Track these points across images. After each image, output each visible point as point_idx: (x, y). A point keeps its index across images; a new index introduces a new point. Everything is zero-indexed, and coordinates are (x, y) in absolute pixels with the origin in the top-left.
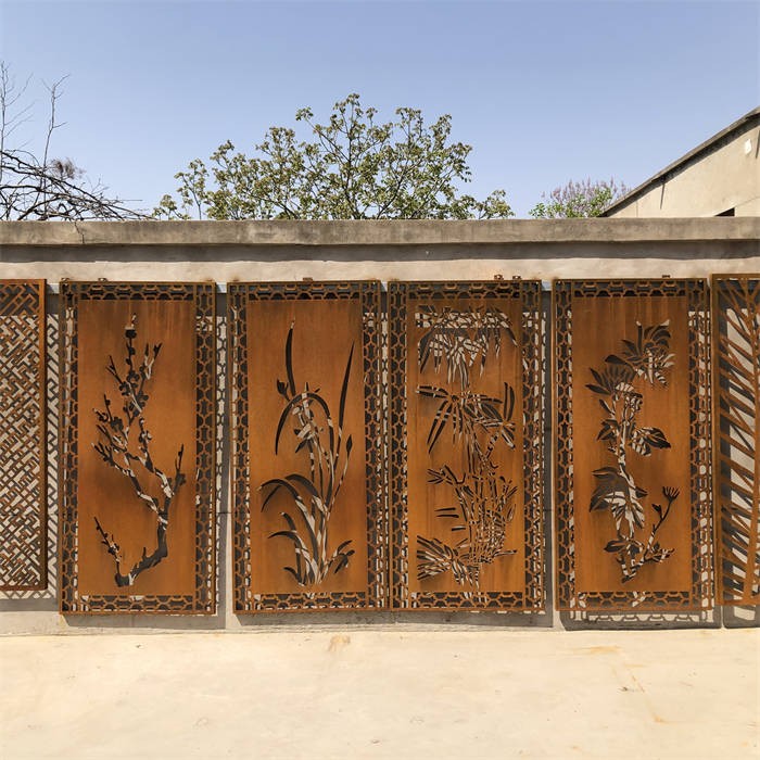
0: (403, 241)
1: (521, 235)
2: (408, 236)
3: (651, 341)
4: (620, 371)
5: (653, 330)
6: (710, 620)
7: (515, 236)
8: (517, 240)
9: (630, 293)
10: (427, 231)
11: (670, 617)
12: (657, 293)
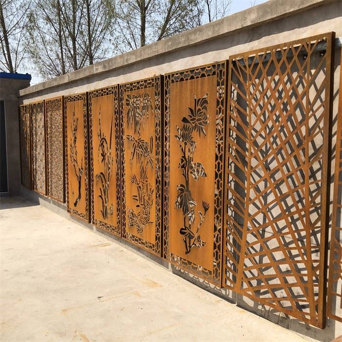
0: (126, 63)
1: (158, 51)
2: (127, 60)
3: (200, 107)
4: (187, 127)
5: (201, 100)
6: (230, 296)
7: (156, 52)
8: (156, 54)
9: (192, 78)
10: (132, 56)
11: (212, 286)
12: (203, 75)
